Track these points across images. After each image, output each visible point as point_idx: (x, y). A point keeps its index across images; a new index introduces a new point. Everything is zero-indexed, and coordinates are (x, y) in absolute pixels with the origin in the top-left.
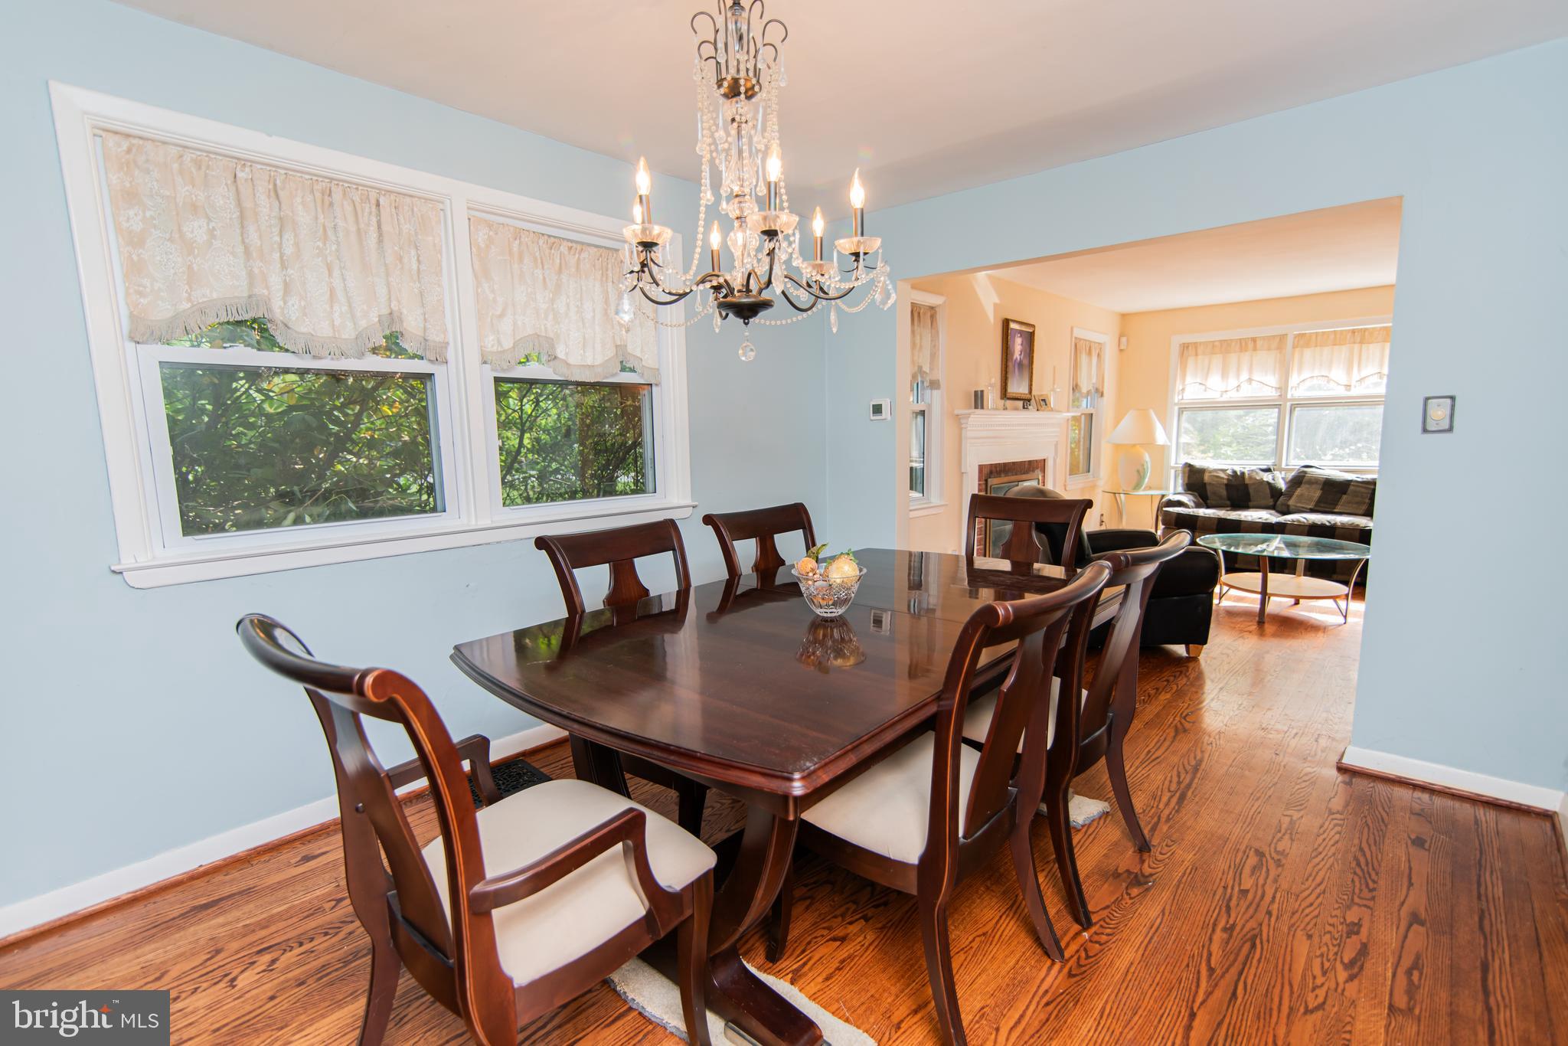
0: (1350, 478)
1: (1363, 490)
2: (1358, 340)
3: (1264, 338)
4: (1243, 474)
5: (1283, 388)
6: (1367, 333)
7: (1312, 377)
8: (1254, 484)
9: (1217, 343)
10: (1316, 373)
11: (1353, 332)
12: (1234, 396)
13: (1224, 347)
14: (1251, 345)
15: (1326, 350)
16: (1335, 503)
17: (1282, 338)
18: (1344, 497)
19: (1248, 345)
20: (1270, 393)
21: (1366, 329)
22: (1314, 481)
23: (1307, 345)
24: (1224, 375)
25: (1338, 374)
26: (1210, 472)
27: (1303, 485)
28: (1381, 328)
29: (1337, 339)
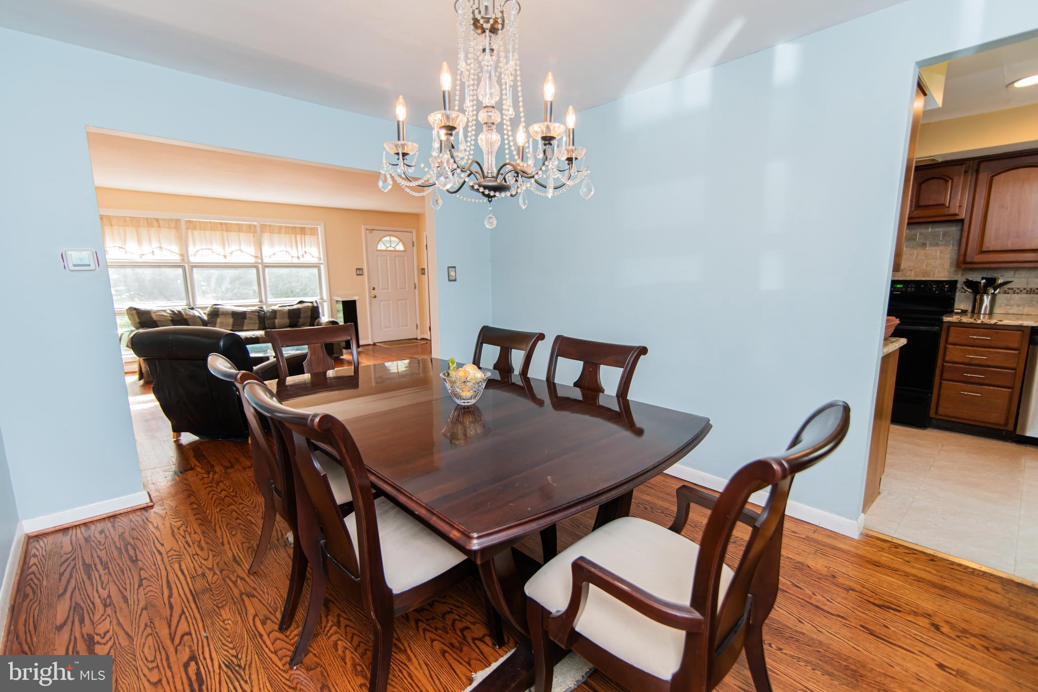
0: (245, 310)
1: (253, 316)
2: (225, 229)
3: (164, 220)
4: (179, 312)
5: (184, 255)
6: (229, 225)
7: (202, 249)
8: (190, 318)
9: (128, 219)
10: (204, 247)
11: (221, 224)
12: (149, 258)
13: (135, 223)
14: (156, 224)
15: (208, 233)
16: (242, 324)
17: (177, 221)
18: (246, 321)
19: (154, 223)
20: (176, 258)
21: (228, 223)
22: (226, 314)
23: (194, 228)
24: (140, 242)
25: (217, 247)
26: (155, 312)
27: (220, 316)
28: (236, 224)
29: (213, 227)
